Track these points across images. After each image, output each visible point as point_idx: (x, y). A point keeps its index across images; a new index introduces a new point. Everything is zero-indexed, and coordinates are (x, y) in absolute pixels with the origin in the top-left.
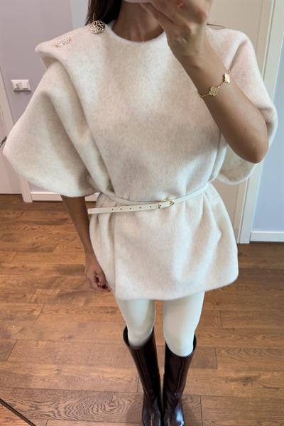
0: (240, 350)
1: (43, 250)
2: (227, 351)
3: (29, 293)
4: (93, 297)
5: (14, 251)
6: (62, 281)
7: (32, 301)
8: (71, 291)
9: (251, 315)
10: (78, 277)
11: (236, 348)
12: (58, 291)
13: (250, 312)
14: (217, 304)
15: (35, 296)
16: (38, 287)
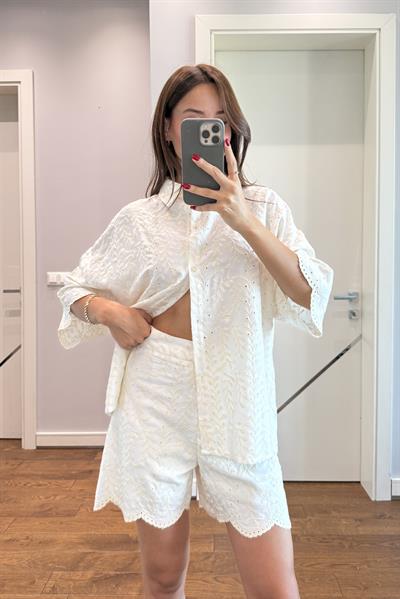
1: (57, 514)
3: (41, 578)
5: (10, 515)
6: (97, 559)
7: (48, 590)
8: (112, 573)
10: (123, 552)
12: (90, 574)
14: (366, 588)
15: (51, 583)
16: (55, 569)
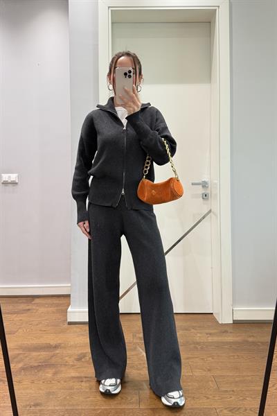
0: (246, 410)
2: (230, 411)
4: (63, 369)
6: (26, 357)
8: (36, 364)
9: (250, 378)
11: (240, 408)
12: (20, 365)
13: (248, 376)
14: (209, 370)
